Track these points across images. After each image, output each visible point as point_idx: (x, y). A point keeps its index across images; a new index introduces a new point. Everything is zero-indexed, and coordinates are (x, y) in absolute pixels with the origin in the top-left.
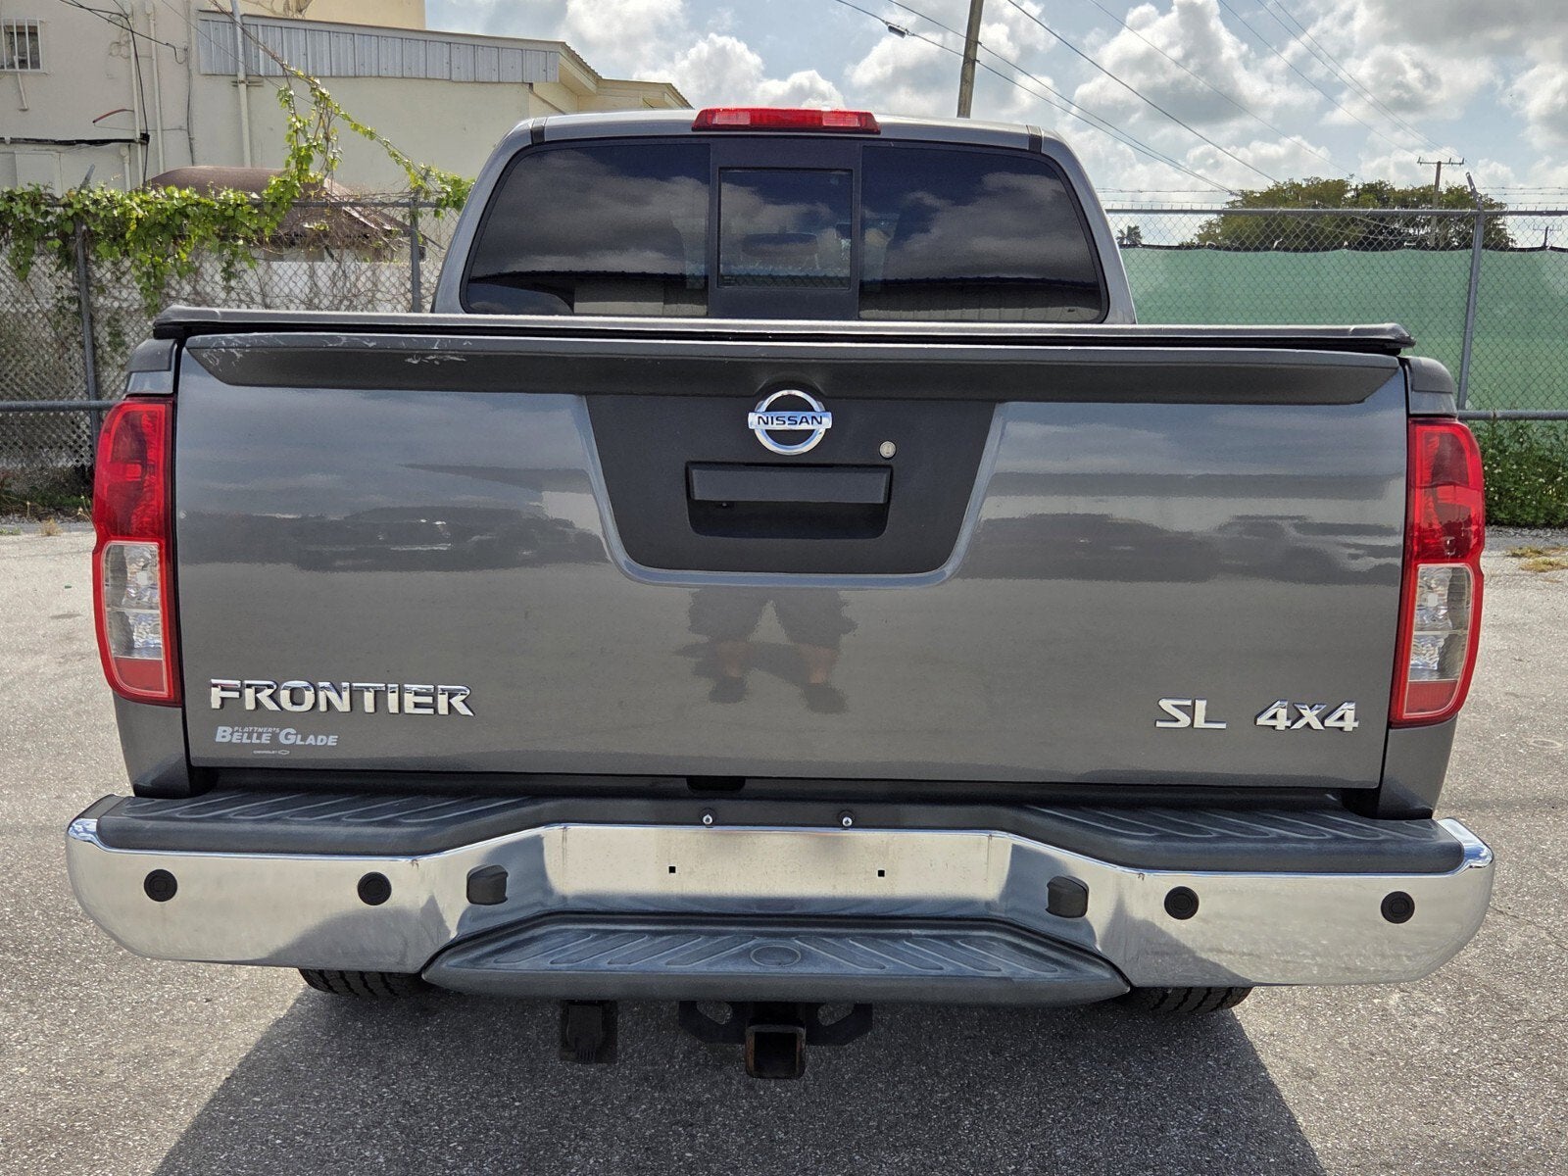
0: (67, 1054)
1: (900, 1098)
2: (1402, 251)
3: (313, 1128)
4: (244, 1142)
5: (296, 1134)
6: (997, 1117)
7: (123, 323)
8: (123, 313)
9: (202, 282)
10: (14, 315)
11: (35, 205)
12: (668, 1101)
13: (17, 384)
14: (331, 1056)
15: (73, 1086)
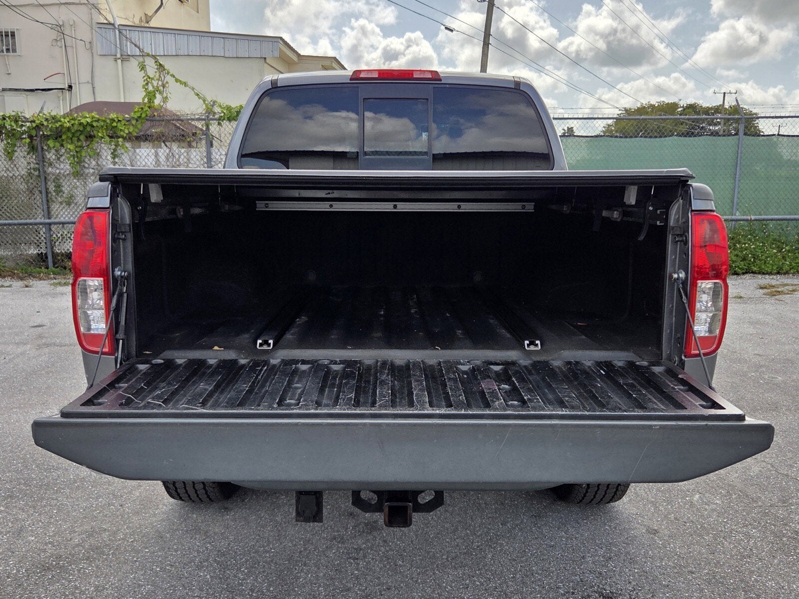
0: (53, 531)
1: (458, 545)
2: (704, 137)
3: (175, 563)
4: (142, 570)
5: (166, 565)
6: (504, 554)
7: (61, 181)
8: (61, 176)
9: (101, 160)
10: (6, 177)
11: (16, 121)
12: (345, 548)
13: (8, 212)
14: (182, 530)
15: (58, 546)
